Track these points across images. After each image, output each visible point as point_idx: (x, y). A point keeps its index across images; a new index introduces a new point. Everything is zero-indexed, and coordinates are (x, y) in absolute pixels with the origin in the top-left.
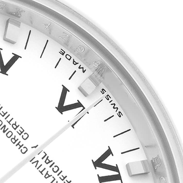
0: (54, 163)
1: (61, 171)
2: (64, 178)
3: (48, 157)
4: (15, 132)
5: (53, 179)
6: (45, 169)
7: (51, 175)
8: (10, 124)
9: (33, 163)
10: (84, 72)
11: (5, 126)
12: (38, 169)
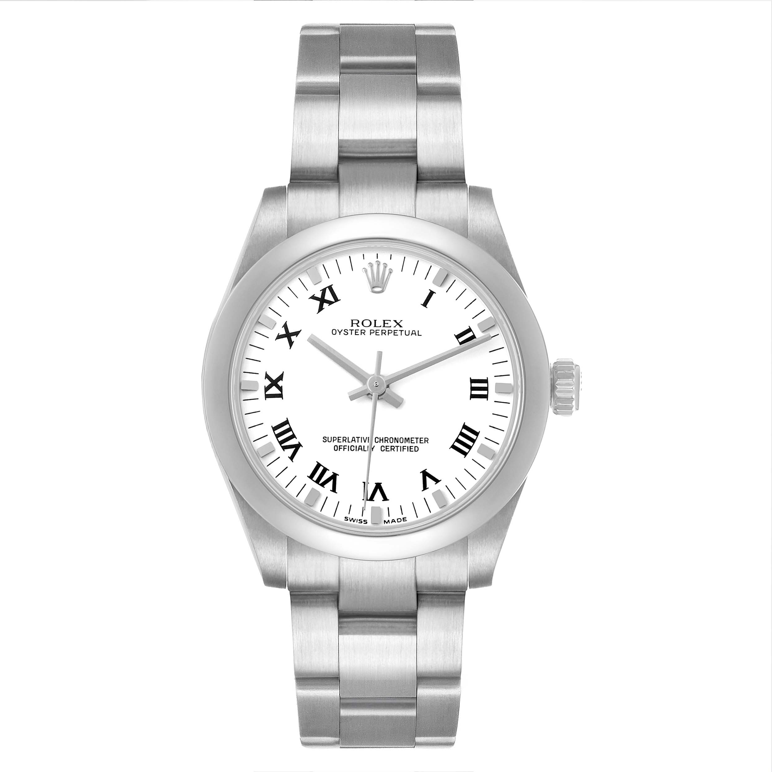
0: (356, 450)
1: (348, 450)
2: (344, 448)
3: (362, 451)
4: (390, 444)
5: (349, 441)
6: (358, 442)
7: (352, 442)
8: (396, 446)
9: (367, 438)
10: (385, 521)
11: (398, 442)
12: (361, 438)
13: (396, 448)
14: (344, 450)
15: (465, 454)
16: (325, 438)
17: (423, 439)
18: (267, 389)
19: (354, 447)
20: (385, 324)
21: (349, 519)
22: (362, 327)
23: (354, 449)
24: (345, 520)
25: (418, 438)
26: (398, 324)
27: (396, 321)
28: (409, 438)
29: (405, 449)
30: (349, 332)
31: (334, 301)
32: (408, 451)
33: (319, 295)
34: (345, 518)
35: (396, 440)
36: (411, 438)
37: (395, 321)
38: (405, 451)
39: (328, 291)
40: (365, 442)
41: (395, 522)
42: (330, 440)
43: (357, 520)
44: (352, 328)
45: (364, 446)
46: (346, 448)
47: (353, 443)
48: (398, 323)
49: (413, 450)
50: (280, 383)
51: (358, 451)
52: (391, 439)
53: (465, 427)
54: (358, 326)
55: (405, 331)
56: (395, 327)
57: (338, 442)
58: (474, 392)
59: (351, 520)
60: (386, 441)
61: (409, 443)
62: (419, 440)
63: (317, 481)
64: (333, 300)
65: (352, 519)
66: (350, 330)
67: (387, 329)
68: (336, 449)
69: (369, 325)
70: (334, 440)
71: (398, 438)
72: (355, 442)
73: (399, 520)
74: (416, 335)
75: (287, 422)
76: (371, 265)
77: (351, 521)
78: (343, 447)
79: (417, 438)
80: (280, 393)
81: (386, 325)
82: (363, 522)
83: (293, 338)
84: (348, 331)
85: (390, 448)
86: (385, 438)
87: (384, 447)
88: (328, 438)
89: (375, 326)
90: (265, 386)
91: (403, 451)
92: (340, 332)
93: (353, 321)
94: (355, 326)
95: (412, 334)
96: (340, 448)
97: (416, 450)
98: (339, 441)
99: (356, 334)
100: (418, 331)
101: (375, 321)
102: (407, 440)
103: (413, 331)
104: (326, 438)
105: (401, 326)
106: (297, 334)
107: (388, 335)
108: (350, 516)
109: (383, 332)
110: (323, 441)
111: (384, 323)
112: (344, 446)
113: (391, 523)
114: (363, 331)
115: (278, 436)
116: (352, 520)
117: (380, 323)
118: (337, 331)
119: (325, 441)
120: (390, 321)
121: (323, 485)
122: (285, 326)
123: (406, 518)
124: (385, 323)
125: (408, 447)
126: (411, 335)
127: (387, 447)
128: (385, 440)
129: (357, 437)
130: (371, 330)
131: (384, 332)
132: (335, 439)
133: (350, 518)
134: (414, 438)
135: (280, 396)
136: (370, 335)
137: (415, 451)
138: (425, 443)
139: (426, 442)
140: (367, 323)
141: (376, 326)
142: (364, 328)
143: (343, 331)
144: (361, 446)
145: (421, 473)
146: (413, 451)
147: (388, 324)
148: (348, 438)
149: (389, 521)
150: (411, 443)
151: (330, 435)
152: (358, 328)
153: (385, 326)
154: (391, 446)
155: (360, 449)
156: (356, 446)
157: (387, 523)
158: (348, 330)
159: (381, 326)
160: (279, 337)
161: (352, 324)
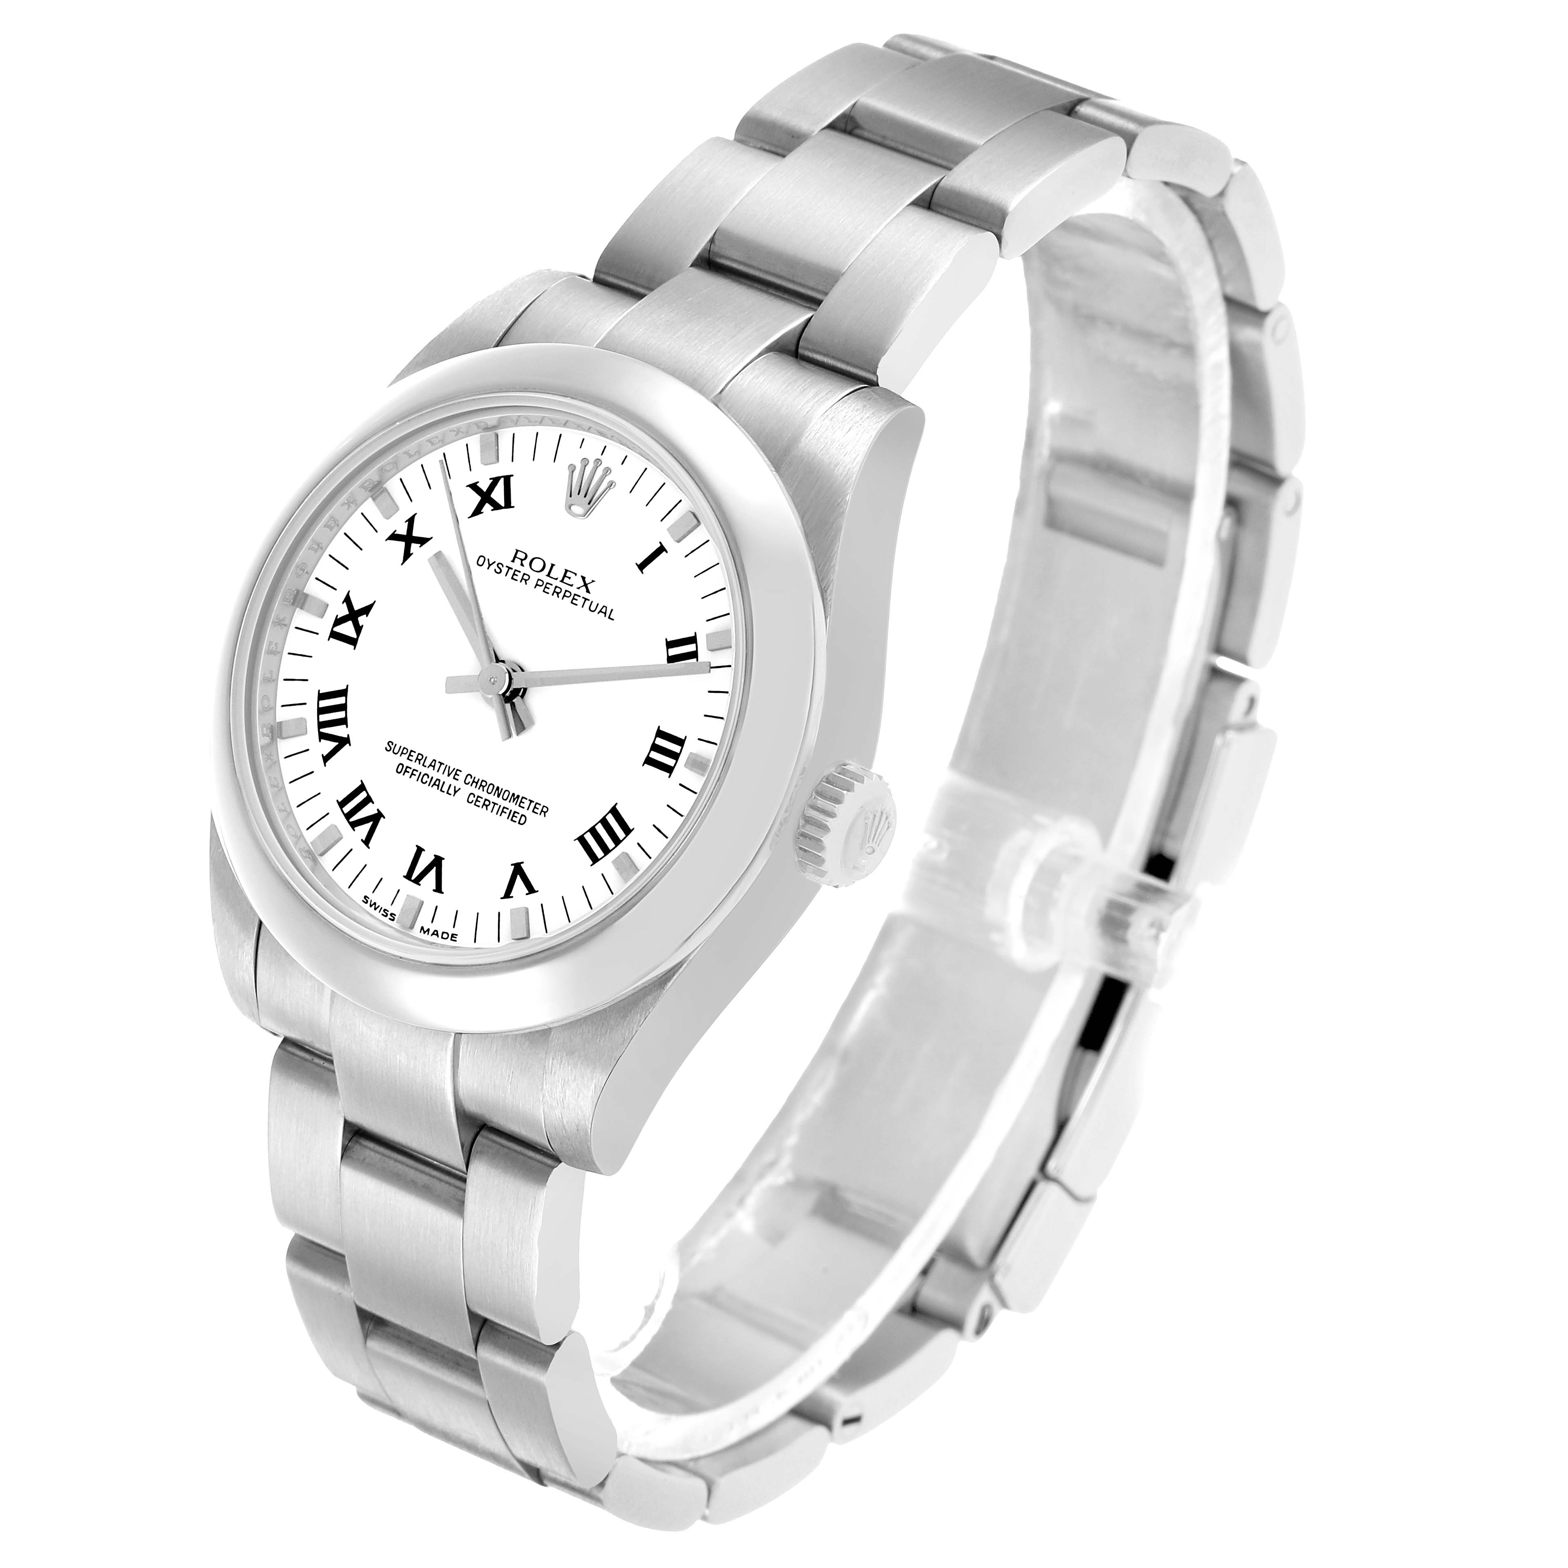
0: (429, 785)
1: (417, 780)
2: (412, 774)
3: (438, 789)
4: (485, 795)
5: (425, 765)
6: (438, 771)
7: (428, 767)
8: (493, 802)
9: (454, 769)
10: (422, 928)
11: (499, 796)
12: (446, 766)
13: (492, 805)
14: (410, 777)
15: (595, 859)
16: (390, 744)
17: (540, 807)
18: (338, 621)
19: (428, 777)
20: (566, 578)
21: (369, 901)
22: (526, 569)
23: (426, 782)
24: (363, 901)
25: (533, 802)
26: (586, 585)
27: (585, 578)
28: (518, 797)
29: (506, 813)
30: (505, 570)
31: (503, 505)
32: (508, 818)
33: (484, 486)
34: (365, 897)
35: (497, 791)
36: (523, 798)
37: (583, 578)
38: (505, 816)
39: (501, 483)
40: (449, 775)
41: (438, 937)
42: (396, 751)
43: (381, 908)
44: (511, 565)
45: (444, 783)
46: (415, 775)
47: (430, 771)
48: (587, 583)
49: (517, 820)
50: (362, 620)
51: (432, 786)
52: (491, 787)
53: (614, 811)
54: (522, 565)
55: (592, 602)
56: (579, 588)
57: (408, 759)
58: (655, 756)
59: (372, 904)
60: (481, 787)
61: (516, 804)
62: (533, 805)
63: (348, 816)
64: (502, 503)
65: (375, 904)
66: (507, 567)
67: (564, 587)
68: (399, 771)
69: (539, 570)
70: (402, 753)
71: (502, 789)
72: (434, 769)
73: (445, 936)
74: (605, 616)
75: (343, 693)
76: (585, 461)
77: (371, 906)
78: (410, 771)
79: (531, 801)
80: (355, 637)
81: (566, 580)
82: (389, 916)
83: (414, 547)
84: (503, 566)
85: (482, 801)
86: (483, 781)
87: (474, 797)
88: (396, 745)
89: (548, 575)
90: (337, 616)
91: (501, 815)
92: (490, 565)
93: (519, 552)
94: (518, 561)
95: (600, 611)
96: (406, 771)
97: (522, 822)
98: (410, 758)
99: (512, 578)
100: (612, 610)
101: (553, 565)
102: (515, 798)
103: (604, 606)
104: (392, 744)
105: (588, 591)
106: (422, 541)
107: (563, 599)
108: (373, 898)
109: (556, 591)
110: (386, 748)
111: (565, 576)
112: (414, 770)
113: (432, 935)
114: (526, 577)
115: (321, 711)
116: (374, 906)
117: (558, 573)
118: (486, 561)
119: (389, 748)
120: (576, 574)
121: (354, 825)
122: (411, 521)
123: (457, 935)
124: (567, 575)
125: (511, 811)
126: (598, 613)
127: (479, 799)
128: (481, 785)
129: (439, 762)
130: (539, 580)
131: (558, 590)
132: (405, 751)
133: (371, 901)
134: (526, 799)
135: (353, 642)
136: (535, 587)
137: (519, 823)
138: (540, 814)
139: (543, 813)
140: (538, 565)
141: (551, 576)
142: (529, 572)
143: (496, 564)
144: (439, 780)
145: (512, 865)
146: (515, 822)
147: (570, 578)
148: (426, 757)
149: (428, 930)
150: (520, 806)
151: (400, 742)
152: (519, 568)
153: (564, 581)
154: (486, 800)
155: (436, 785)
156: (432, 778)
157: (424, 932)
158: (505, 566)
159: (556, 579)
160: (394, 537)
161: (515, 557)
